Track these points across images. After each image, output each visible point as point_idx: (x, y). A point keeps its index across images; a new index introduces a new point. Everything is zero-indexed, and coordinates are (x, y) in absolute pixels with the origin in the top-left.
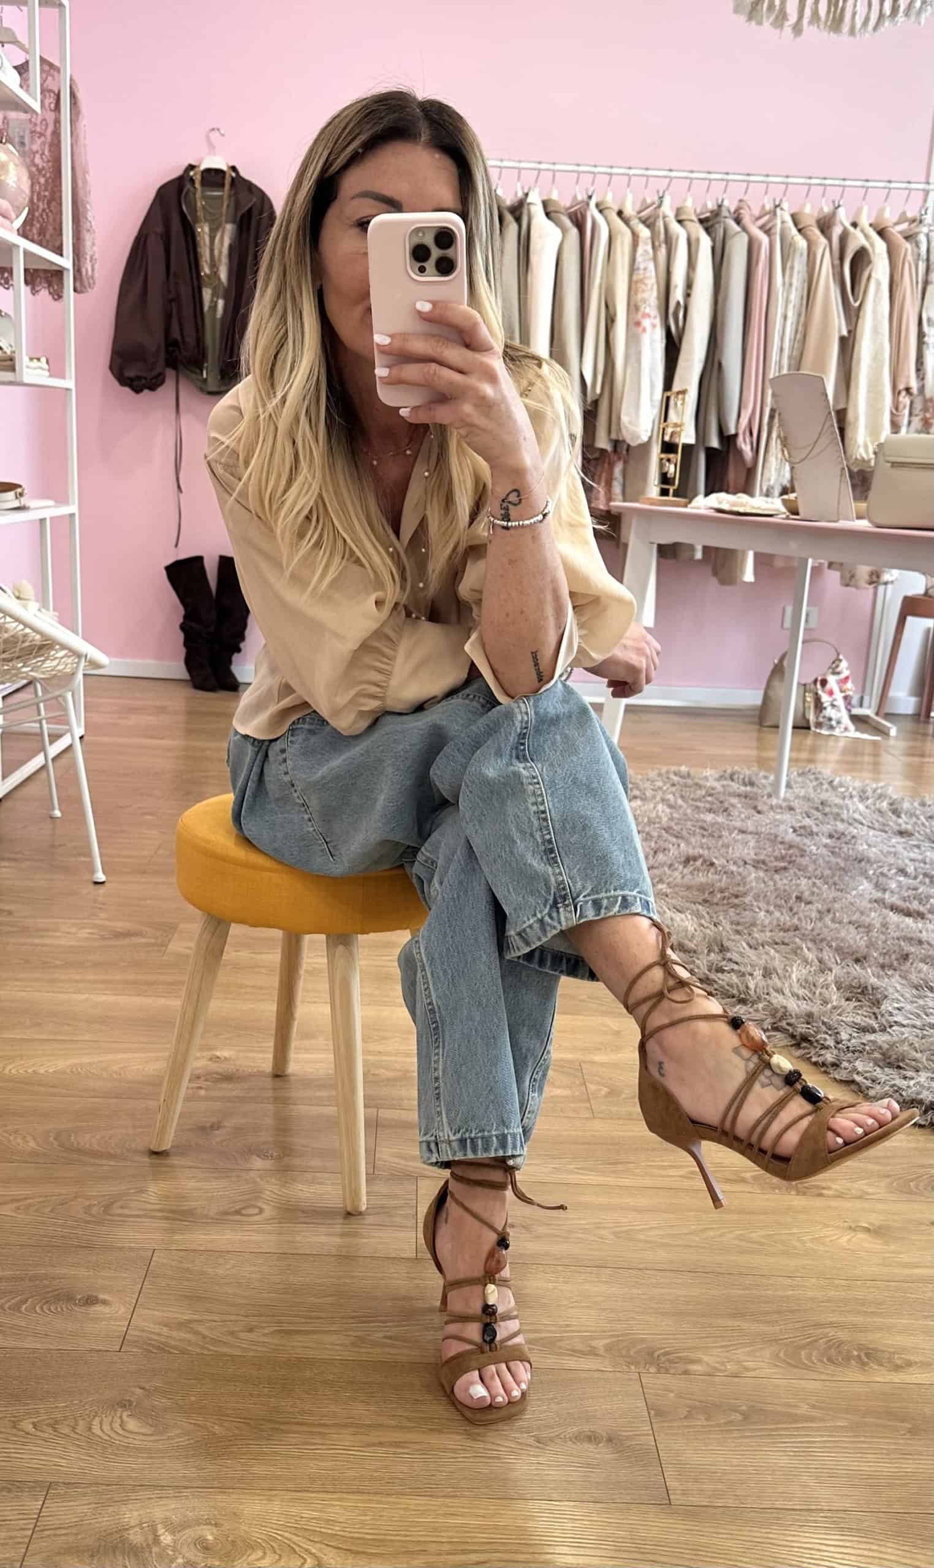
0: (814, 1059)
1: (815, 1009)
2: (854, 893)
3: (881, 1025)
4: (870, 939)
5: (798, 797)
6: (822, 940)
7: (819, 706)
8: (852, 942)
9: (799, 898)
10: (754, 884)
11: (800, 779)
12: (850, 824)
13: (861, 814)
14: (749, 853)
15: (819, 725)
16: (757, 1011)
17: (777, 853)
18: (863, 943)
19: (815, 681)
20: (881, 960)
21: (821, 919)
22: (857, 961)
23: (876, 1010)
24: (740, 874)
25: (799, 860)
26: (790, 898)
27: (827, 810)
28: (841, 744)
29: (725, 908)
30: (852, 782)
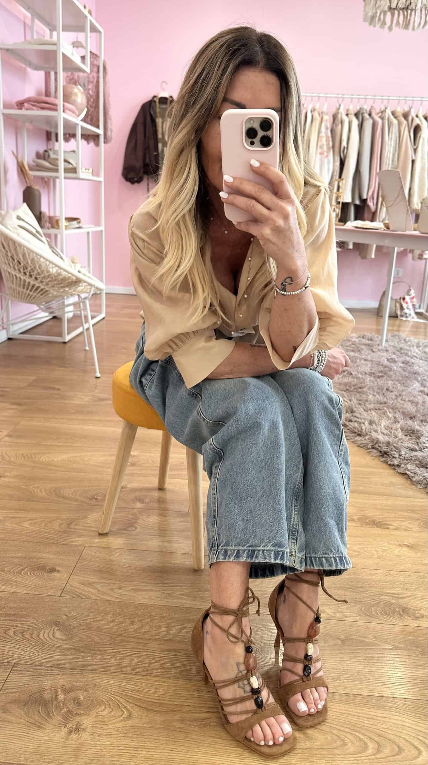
0: (389, 463)
1: (391, 440)
2: (411, 388)
3: (420, 448)
4: (417, 408)
5: (390, 346)
6: (396, 408)
7: (402, 308)
8: (409, 409)
9: (387, 390)
10: (368, 383)
11: (392, 338)
12: (412, 358)
13: (417, 353)
14: (368, 369)
15: (402, 316)
16: (365, 439)
17: (380, 370)
18: (414, 410)
19: (400, 298)
20: (421, 418)
21: (396, 399)
22: (411, 418)
23: (418, 441)
24: (362, 378)
25: (389, 373)
26: (383, 389)
27: (403, 351)
28: (411, 324)
29: (355, 393)
30: (414, 340)
